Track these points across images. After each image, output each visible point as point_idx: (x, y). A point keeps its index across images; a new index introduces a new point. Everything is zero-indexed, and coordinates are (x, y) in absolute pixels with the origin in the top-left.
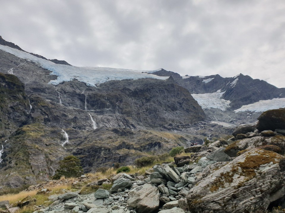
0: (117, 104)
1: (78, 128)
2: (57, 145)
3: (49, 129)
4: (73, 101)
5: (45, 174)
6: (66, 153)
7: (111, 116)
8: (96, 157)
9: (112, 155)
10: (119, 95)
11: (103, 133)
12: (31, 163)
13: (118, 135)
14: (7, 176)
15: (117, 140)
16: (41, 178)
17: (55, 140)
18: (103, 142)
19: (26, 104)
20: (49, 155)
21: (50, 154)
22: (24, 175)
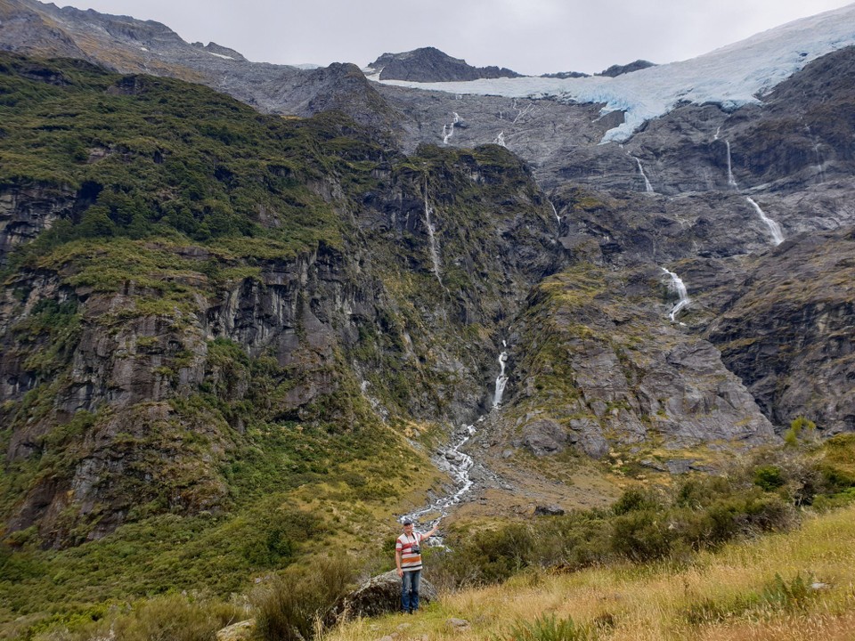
1: (719, 252)
2: (652, 317)
3: (618, 273)
4: (688, 172)
5: (628, 409)
6: (686, 341)
8: (800, 340)
11: (813, 251)
12: (578, 380)
14: (519, 421)
16: (617, 424)
17: (643, 305)
18: (818, 284)
19: (544, 217)
20: (629, 352)
21: (633, 349)
22: (565, 416)
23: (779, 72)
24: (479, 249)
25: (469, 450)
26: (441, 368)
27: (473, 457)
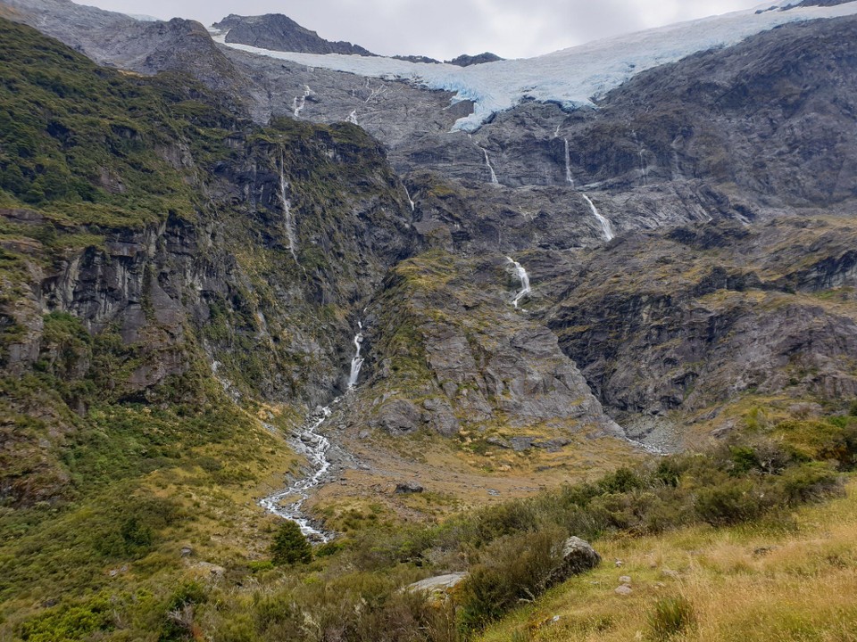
0: (673, 145)
1: (557, 244)
2: (498, 303)
3: (468, 261)
4: (530, 166)
5: (476, 390)
6: (528, 326)
7: (659, 190)
8: (627, 328)
9: (682, 317)
10: (677, 112)
11: (639, 248)
12: (432, 362)
13: (693, 248)
14: (376, 401)
15: (693, 266)
16: (466, 404)
17: (490, 291)
18: (643, 277)
19: (398, 201)
20: (478, 336)
21: (481, 333)
22: (419, 397)
23: (611, 80)
24: (335, 228)
25: (325, 432)
26: (296, 348)
27: (329, 438)
